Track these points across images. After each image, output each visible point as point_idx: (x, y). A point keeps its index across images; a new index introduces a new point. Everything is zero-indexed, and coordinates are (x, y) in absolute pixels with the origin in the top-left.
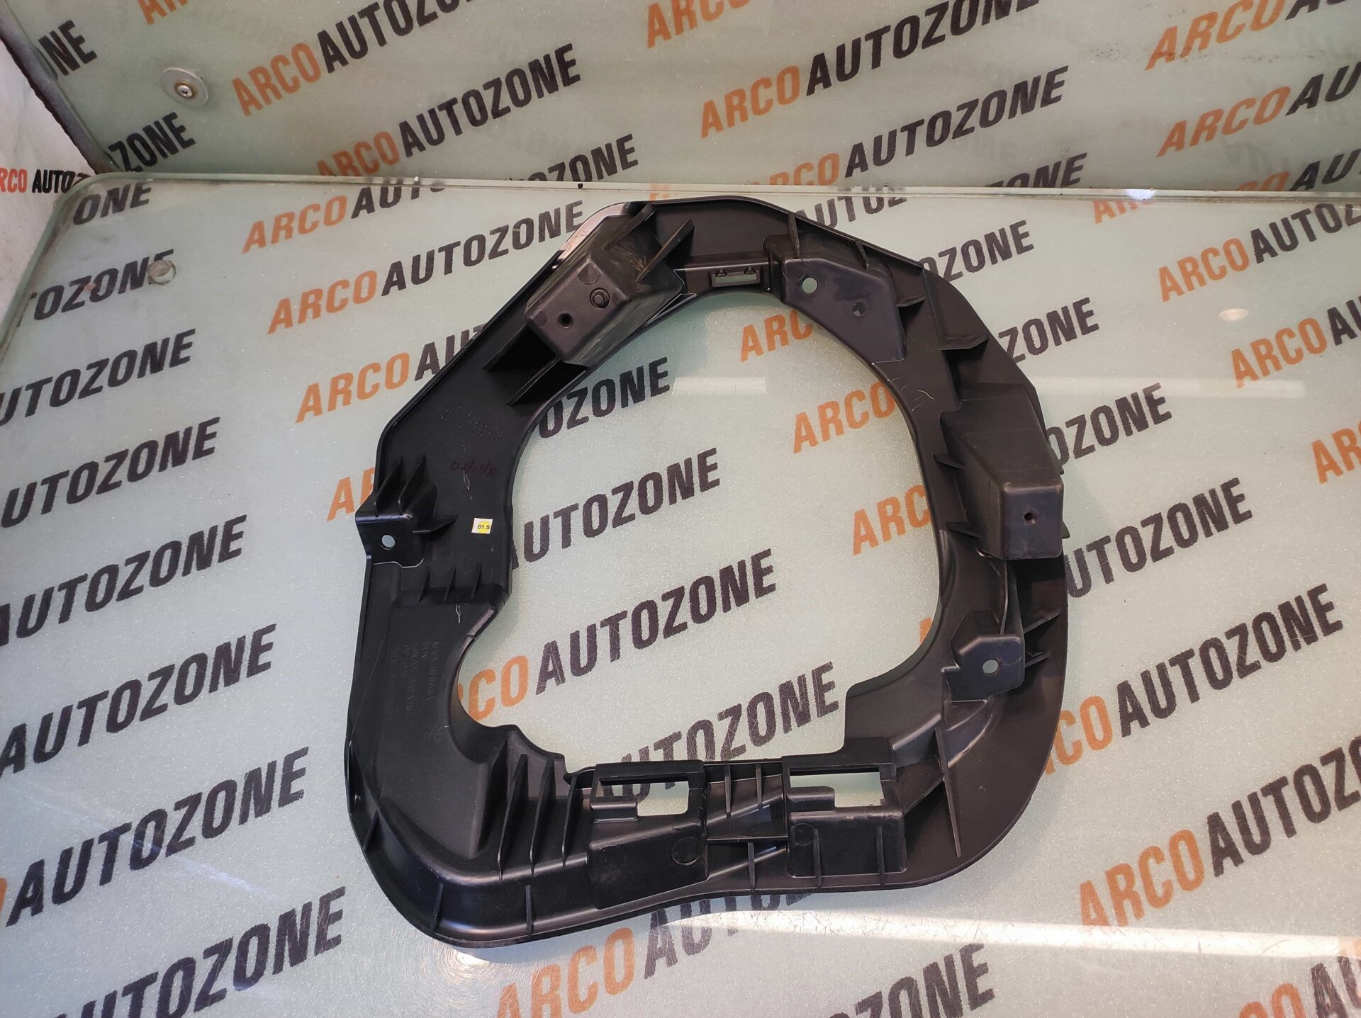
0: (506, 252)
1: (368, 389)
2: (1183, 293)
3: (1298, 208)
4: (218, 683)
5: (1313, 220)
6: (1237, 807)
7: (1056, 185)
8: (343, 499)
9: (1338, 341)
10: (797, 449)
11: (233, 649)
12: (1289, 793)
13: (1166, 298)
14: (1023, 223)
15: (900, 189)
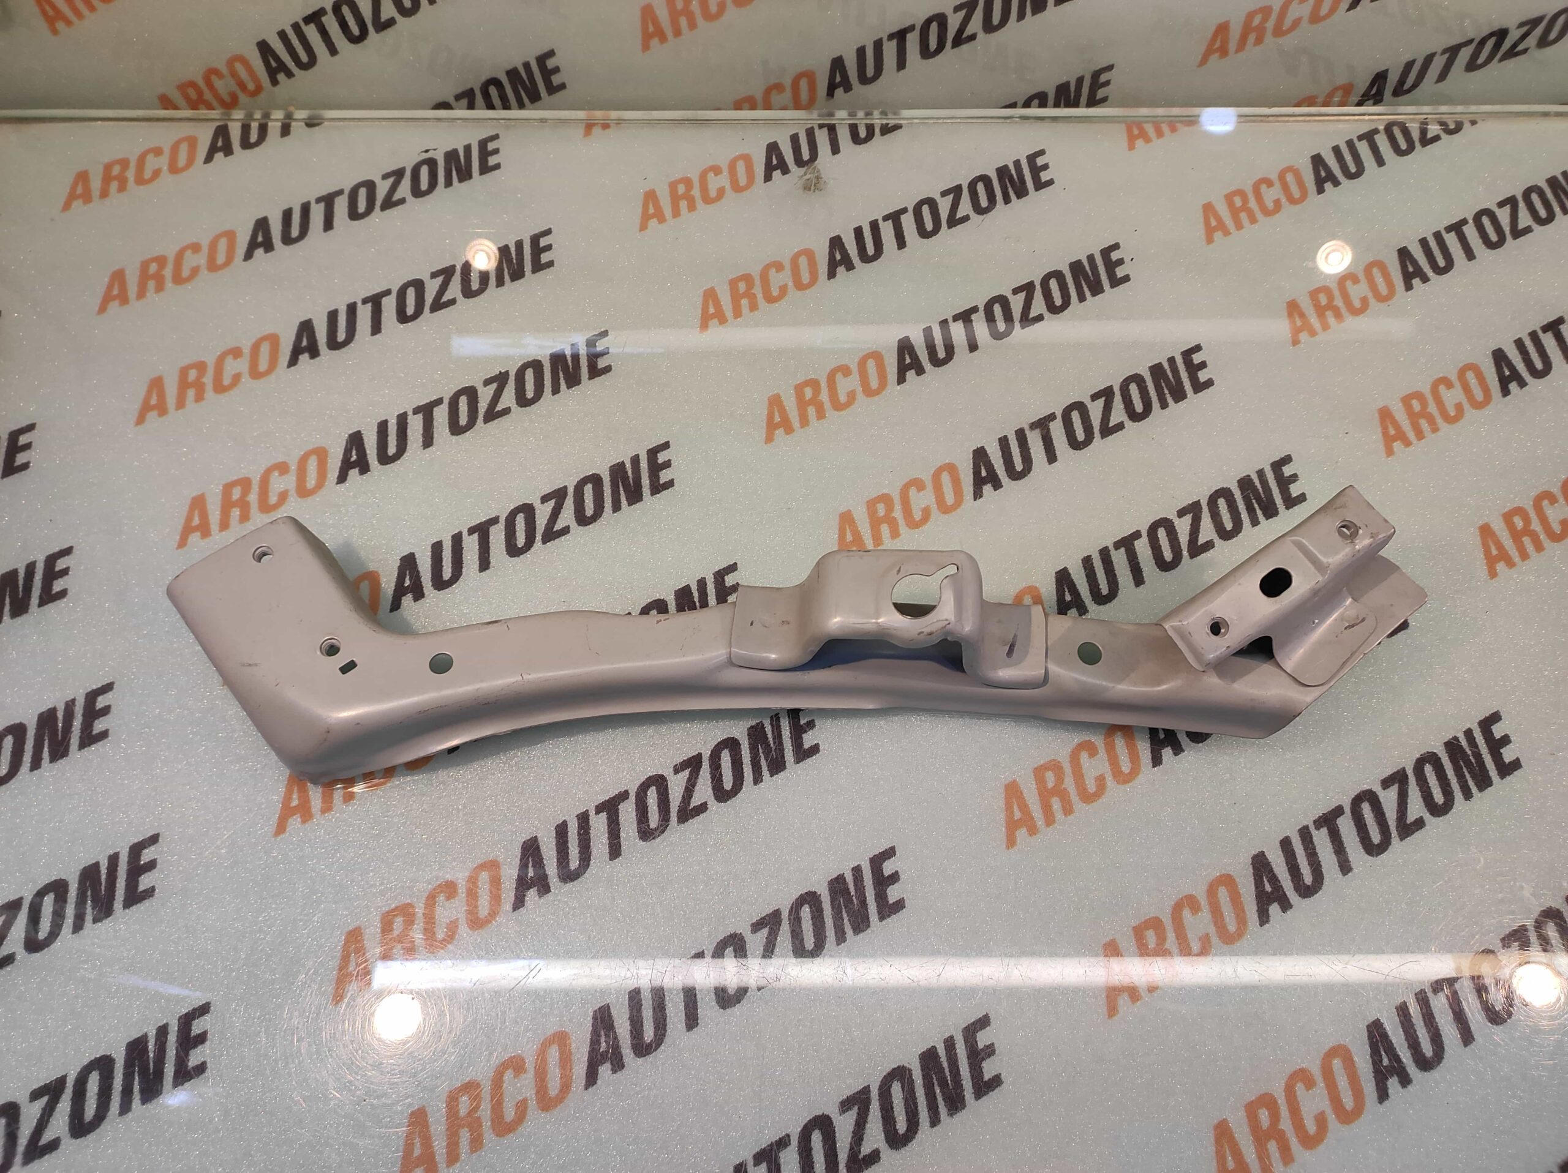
0: (402, 201)
1: (227, 381)
2: (1230, 234)
3: (1365, 129)
4: (42, 759)
5: (1382, 141)
6: (1286, 844)
7: (1081, 105)
8: (196, 521)
9: (1409, 287)
10: (769, 439)
11: (60, 715)
12: (1346, 824)
13: (1210, 240)
14: (1042, 153)
15: (895, 114)
